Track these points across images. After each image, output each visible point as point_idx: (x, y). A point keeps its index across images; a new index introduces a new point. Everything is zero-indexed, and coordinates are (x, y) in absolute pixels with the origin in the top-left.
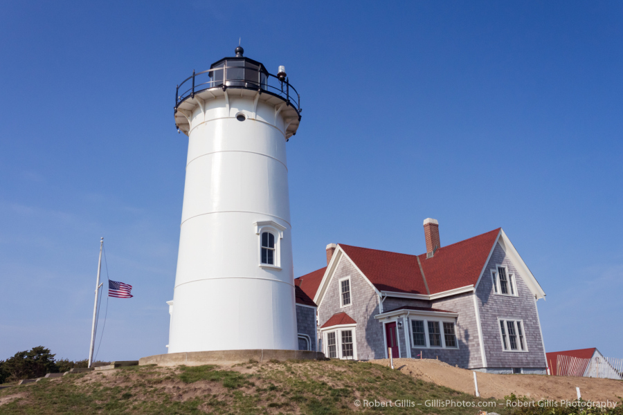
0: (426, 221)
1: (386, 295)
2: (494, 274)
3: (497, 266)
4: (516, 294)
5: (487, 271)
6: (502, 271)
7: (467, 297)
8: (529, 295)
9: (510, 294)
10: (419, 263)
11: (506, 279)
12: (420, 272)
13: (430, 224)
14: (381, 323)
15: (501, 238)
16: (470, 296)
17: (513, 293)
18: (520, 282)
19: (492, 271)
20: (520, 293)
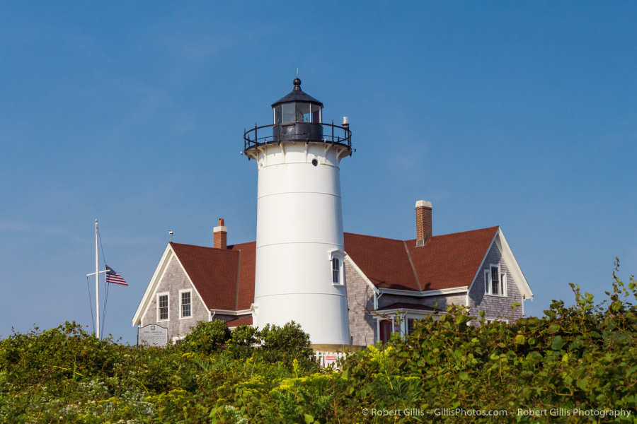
0: (419, 204)
1: (383, 292)
2: (487, 274)
3: (491, 265)
4: (505, 295)
5: (482, 272)
6: (495, 270)
7: (459, 297)
8: (517, 295)
9: (500, 295)
10: (407, 251)
11: (497, 279)
12: (410, 263)
13: (424, 208)
14: (376, 320)
15: (498, 237)
16: (463, 296)
17: (502, 293)
18: (510, 281)
19: (485, 271)
20: (509, 293)
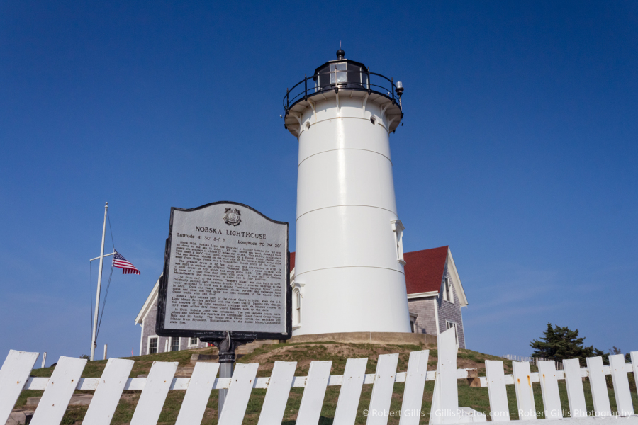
3: (444, 277)
4: (452, 301)
6: (446, 280)
7: (427, 301)
8: (459, 303)
9: (450, 302)
11: (448, 288)
16: (431, 301)
18: (454, 292)
20: (455, 300)
